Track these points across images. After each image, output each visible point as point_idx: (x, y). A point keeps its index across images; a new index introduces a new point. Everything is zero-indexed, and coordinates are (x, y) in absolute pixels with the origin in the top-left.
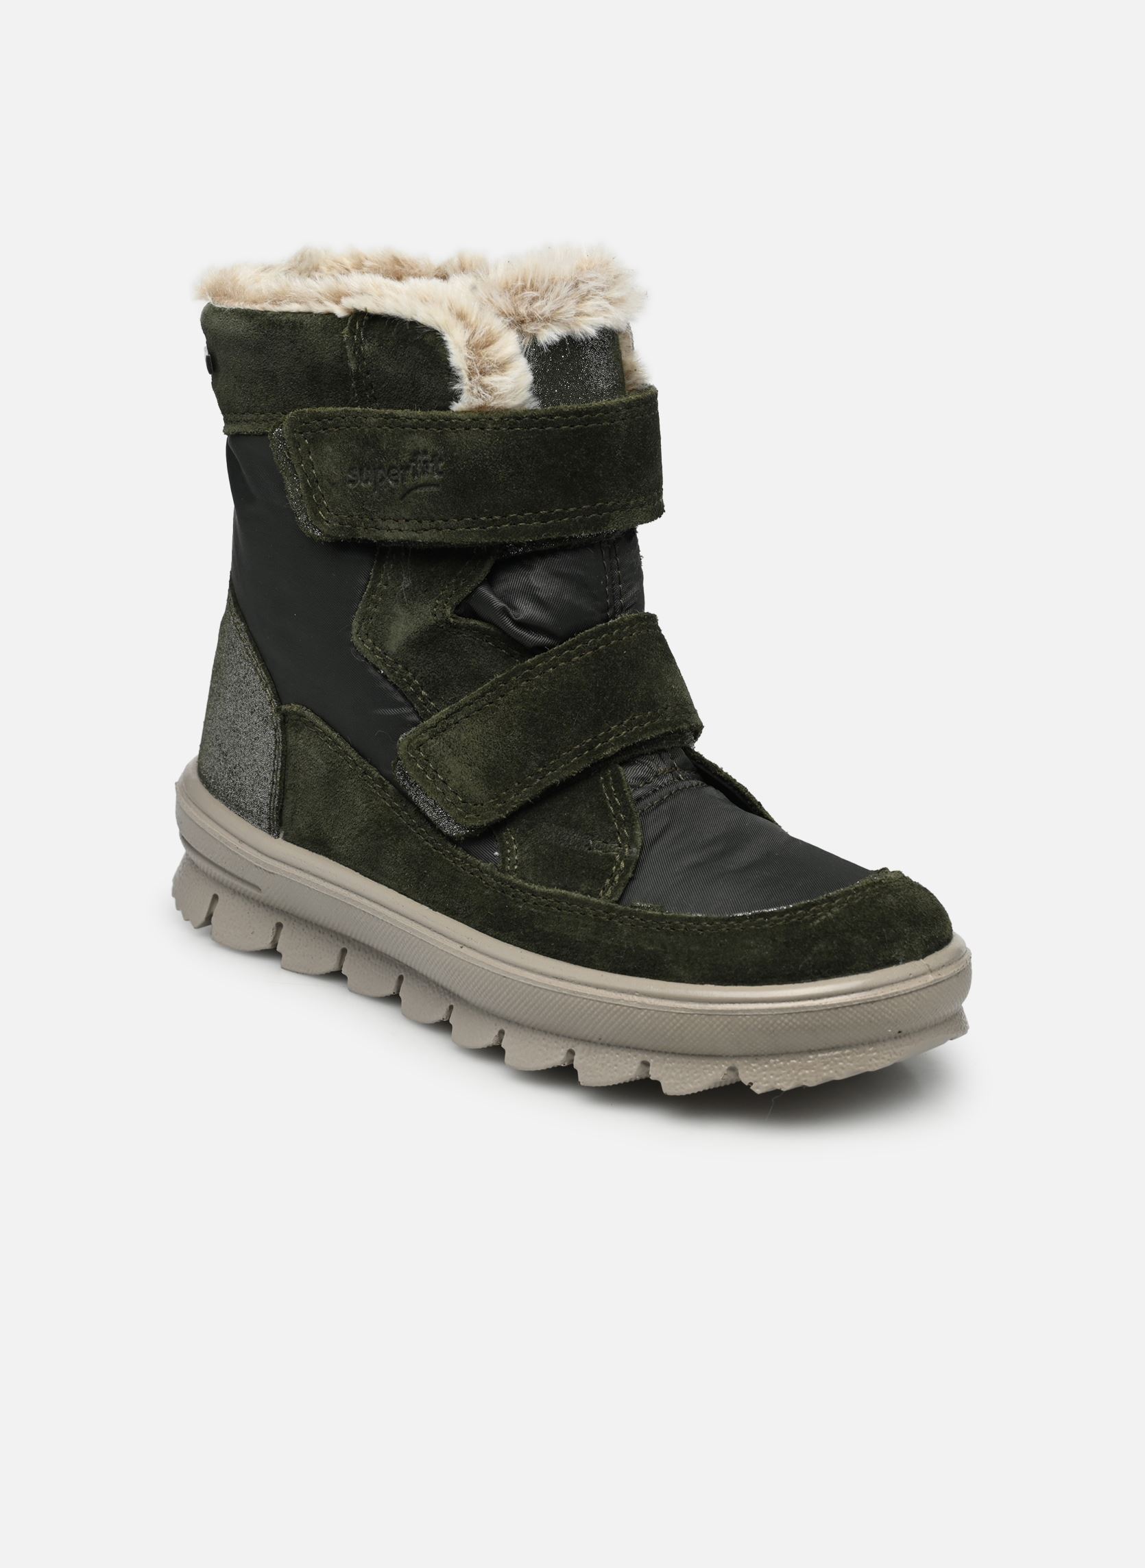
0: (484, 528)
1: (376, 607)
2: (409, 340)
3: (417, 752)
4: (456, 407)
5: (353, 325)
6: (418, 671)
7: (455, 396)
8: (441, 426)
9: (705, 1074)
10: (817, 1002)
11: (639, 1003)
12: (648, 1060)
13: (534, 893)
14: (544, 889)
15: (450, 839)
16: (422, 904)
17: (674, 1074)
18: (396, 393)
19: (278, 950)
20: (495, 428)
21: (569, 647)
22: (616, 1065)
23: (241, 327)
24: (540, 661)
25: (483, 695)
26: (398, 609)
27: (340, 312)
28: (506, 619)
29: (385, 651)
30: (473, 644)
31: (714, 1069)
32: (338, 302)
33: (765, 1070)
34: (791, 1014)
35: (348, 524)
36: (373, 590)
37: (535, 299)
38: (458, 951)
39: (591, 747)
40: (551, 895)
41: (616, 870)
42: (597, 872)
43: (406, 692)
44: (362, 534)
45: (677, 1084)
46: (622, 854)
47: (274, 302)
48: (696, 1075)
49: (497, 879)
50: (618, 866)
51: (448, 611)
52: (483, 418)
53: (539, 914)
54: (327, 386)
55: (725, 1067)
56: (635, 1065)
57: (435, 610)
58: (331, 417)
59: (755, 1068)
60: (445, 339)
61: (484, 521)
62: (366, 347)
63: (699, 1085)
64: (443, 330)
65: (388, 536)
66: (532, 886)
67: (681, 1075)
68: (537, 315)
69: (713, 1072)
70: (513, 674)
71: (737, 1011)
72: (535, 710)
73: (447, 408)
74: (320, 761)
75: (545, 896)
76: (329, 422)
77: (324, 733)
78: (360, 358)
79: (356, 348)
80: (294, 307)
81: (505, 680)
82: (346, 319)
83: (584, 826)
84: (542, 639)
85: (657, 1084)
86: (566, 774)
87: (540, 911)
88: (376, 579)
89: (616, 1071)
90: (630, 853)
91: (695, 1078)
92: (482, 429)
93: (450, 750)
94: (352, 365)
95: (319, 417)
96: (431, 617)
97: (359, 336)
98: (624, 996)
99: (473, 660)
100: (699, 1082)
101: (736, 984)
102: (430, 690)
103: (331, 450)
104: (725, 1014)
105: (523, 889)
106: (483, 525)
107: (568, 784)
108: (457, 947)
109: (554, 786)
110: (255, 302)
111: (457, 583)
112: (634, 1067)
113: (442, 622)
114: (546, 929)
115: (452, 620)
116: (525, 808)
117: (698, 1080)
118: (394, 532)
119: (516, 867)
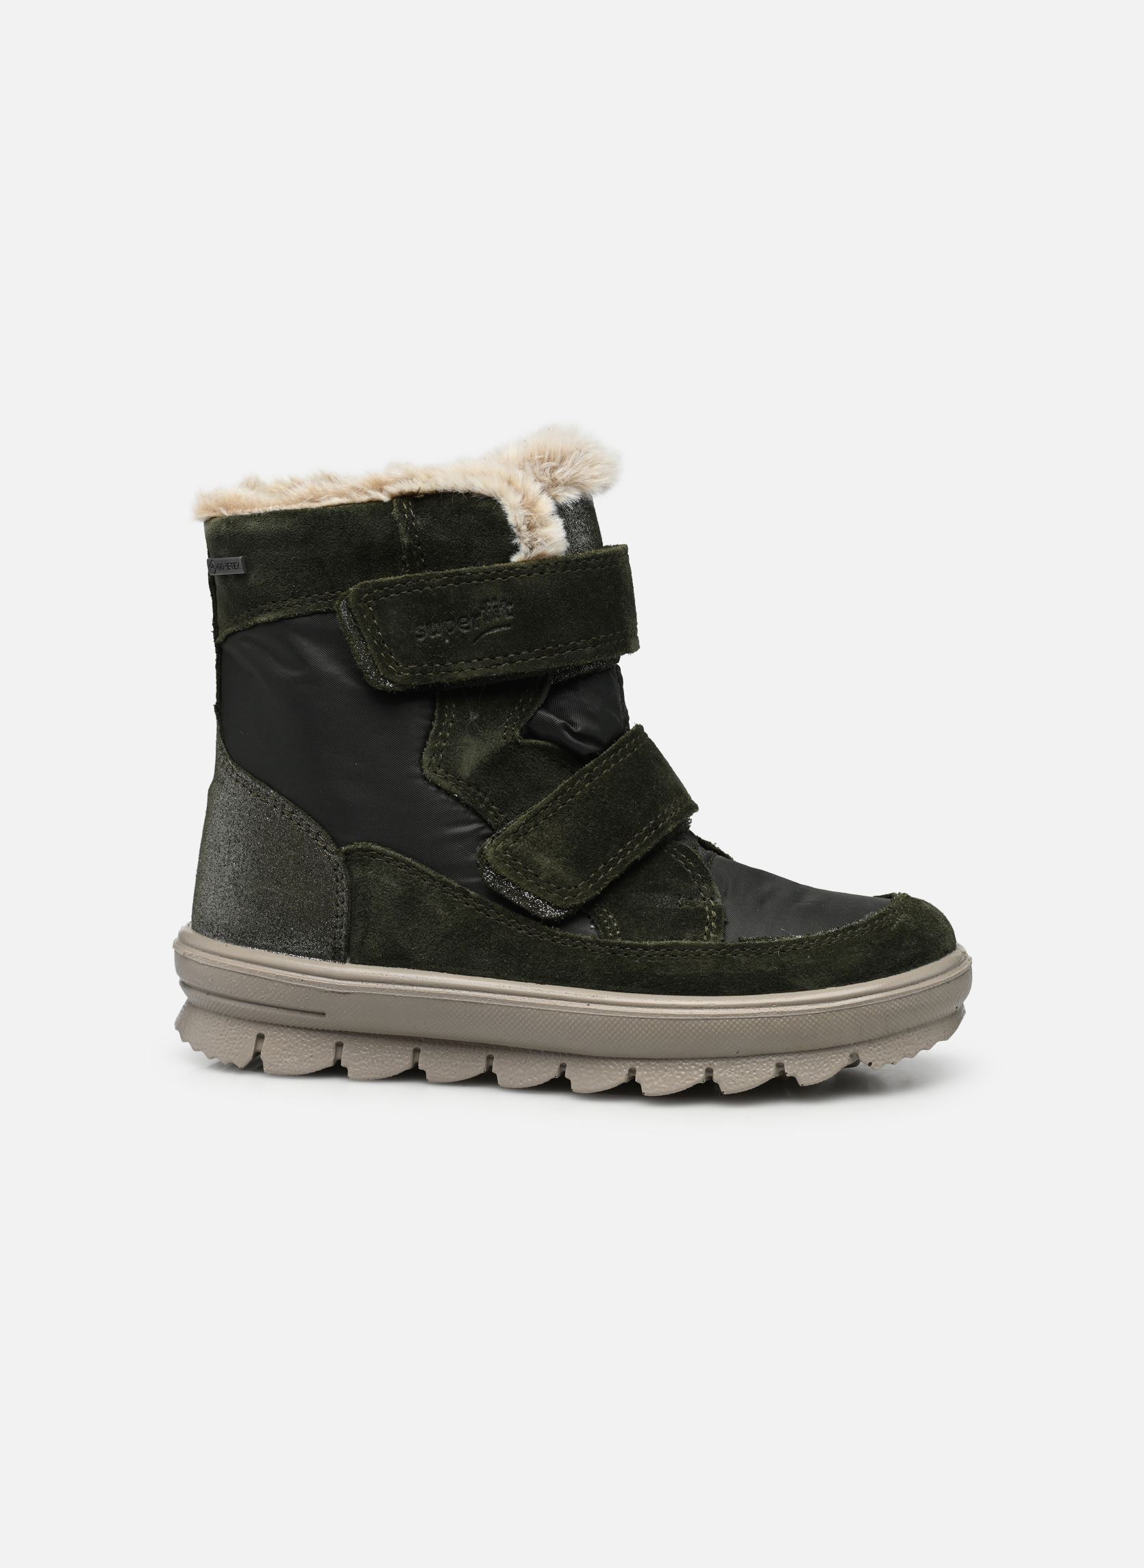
0: (552, 656)
1: (445, 742)
2: (463, 509)
3: (504, 855)
4: (515, 559)
5: (400, 506)
6: (488, 790)
7: (515, 549)
8: (505, 575)
9: (833, 1063)
10: (917, 986)
11: (778, 1012)
12: (782, 1062)
13: (646, 948)
14: (653, 943)
15: (550, 922)
16: (527, 982)
17: (806, 1068)
18: (447, 558)
19: (342, 1064)
20: (552, 572)
21: (615, 751)
22: (755, 1071)
23: (286, 525)
24: (596, 764)
25: (556, 798)
26: (467, 739)
27: (385, 498)
28: (566, 734)
29: (458, 777)
30: (533, 760)
31: (839, 1057)
32: (381, 490)
33: (879, 1050)
34: (901, 998)
35: (420, 672)
36: (439, 728)
37: (554, 469)
38: (586, 1009)
39: (655, 826)
40: (664, 946)
41: (710, 918)
42: (695, 920)
43: (479, 809)
44: (433, 677)
45: (812, 1075)
46: (709, 904)
47: (311, 501)
48: (825, 1065)
49: (603, 945)
50: (711, 915)
51: (517, 734)
52: (543, 565)
53: (658, 963)
54: (376, 562)
55: (848, 1054)
56: (771, 1067)
57: (505, 734)
58: (392, 584)
59: (871, 1050)
60: (501, 503)
61: (550, 650)
62: (418, 522)
63: (830, 1073)
64: (499, 495)
65: (461, 676)
66: (644, 943)
67: (813, 1068)
68: (560, 478)
69: (839, 1060)
70: (578, 778)
71: (861, 1003)
72: (605, 803)
73: (508, 561)
74: (394, 885)
75: (657, 948)
76: (391, 589)
77: (397, 860)
78: (412, 531)
79: (408, 523)
80: (336, 501)
81: (572, 784)
82: (390, 503)
83: (671, 888)
84: (590, 747)
85: (793, 1079)
86: (644, 850)
87: (657, 961)
88: (442, 719)
89: (755, 1075)
90: (716, 903)
91: (825, 1068)
92: (542, 574)
93: (536, 848)
94: (405, 540)
95: (380, 586)
96: (502, 740)
97: (409, 513)
98: (762, 1010)
99: (534, 774)
100: (829, 1070)
101: (851, 983)
102: (501, 805)
103: (395, 613)
104: (852, 1007)
105: (634, 947)
106: (551, 653)
107: (648, 858)
108: (584, 1005)
109: (636, 861)
110: (296, 502)
111: (520, 709)
112: (772, 1069)
113: (511, 743)
114: (668, 974)
115: (520, 741)
116: (614, 885)
117: (828, 1068)
118: (466, 671)
119: (618, 932)
